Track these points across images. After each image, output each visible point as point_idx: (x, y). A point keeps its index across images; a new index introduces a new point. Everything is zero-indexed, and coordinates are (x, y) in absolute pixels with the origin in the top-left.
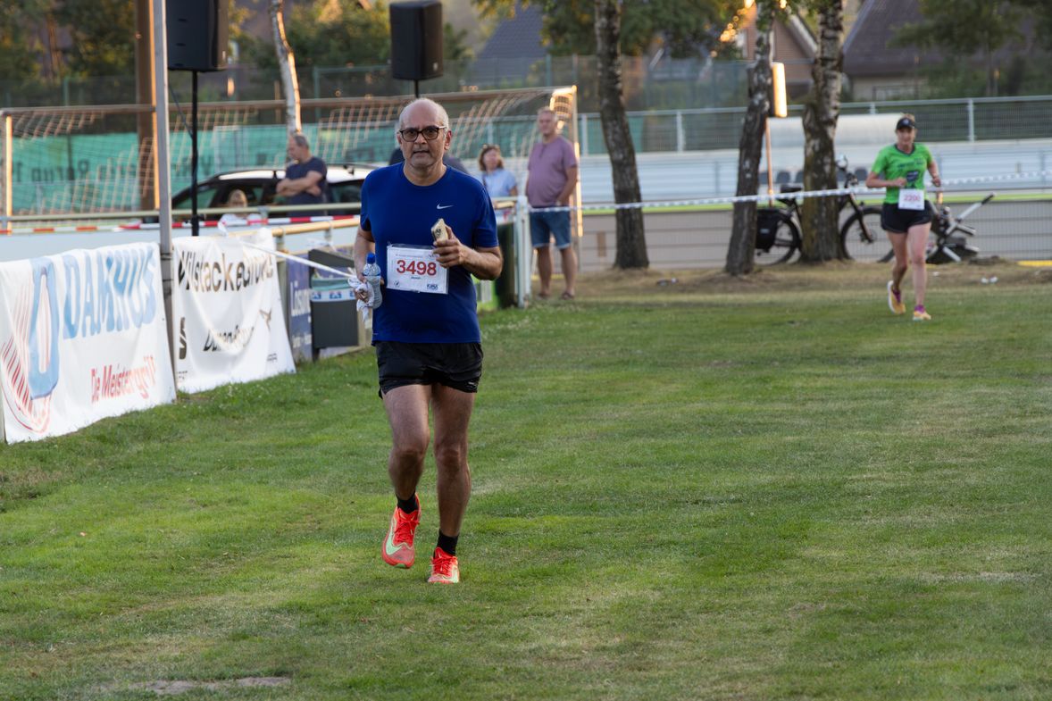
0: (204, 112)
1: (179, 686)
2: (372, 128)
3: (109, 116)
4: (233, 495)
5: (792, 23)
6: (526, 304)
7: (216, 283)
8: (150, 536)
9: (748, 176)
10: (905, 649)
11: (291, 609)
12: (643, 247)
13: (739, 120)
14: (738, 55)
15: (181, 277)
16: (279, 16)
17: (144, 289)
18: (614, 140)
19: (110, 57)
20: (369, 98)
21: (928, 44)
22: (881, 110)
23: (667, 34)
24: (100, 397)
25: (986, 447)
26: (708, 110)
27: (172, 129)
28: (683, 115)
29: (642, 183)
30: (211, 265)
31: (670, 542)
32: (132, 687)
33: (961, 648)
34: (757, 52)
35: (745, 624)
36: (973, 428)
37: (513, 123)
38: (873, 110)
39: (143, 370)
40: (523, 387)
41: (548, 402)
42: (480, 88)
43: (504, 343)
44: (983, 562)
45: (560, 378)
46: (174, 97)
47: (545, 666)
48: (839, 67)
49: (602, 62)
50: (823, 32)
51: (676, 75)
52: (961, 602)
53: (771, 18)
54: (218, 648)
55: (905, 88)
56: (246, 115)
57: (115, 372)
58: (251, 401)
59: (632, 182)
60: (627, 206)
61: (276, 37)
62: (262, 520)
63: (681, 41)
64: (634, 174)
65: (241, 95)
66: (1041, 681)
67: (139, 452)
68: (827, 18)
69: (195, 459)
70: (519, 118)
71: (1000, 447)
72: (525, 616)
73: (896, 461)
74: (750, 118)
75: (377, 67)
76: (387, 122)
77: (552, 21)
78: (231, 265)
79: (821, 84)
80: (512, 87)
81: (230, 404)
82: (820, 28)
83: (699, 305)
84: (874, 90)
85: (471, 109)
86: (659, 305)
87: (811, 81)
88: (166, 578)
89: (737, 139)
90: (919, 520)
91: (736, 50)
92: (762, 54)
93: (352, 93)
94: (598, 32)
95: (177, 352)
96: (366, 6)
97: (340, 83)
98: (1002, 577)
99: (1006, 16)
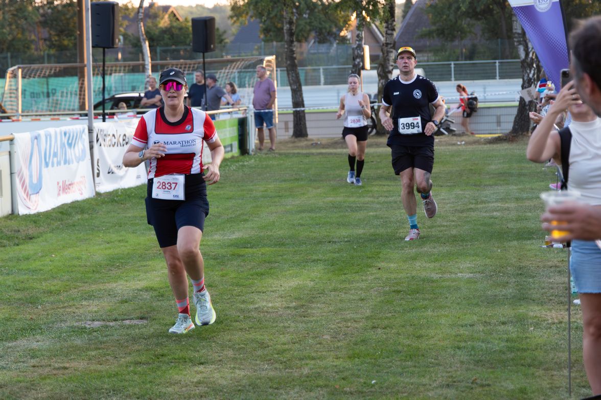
0: (108, 67)
1: (97, 324)
3: (65, 69)
4: (121, 238)
5: (372, 28)
7: (113, 143)
8: (84, 257)
10: (424, 308)
11: (147, 289)
12: (305, 128)
13: (348, 71)
14: (348, 42)
15: (97, 141)
16: (142, 24)
17: (80, 146)
18: (292, 80)
19: (66, 42)
20: (182, 61)
21: (433, 37)
23: (316, 32)
24: (61, 194)
25: (460, 218)
26: (334, 67)
27: (94, 74)
28: (323, 69)
30: (111, 135)
31: (318, 260)
32: (76, 324)
33: (449, 308)
34: (357, 40)
35: (351, 296)
36: (454, 209)
37: (247, 72)
39: (80, 182)
40: (251, 190)
41: (263, 197)
42: (232, 57)
43: (243, 171)
44: (459, 269)
45: (268, 186)
46: (95, 60)
47: (262, 315)
48: (394, 47)
49: (287, 45)
50: (386, 31)
51: (320, 51)
52: (449, 287)
53: (363, 25)
54: (114, 307)
56: (127, 68)
57: (67, 183)
58: (129, 196)
59: (300, 99)
60: (298, 109)
61: (140, 34)
62: (134, 250)
63: (322, 36)
64: (301, 95)
65: (124, 59)
66: (485, 322)
67: (79, 219)
68: (388, 25)
69: (104, 222)
70: (249, 70)
71: (466, 217)
72: (253, 293)
74: (354, 70)
75: (186, 47)
76: (190, 72)
77: (264, 26)
78: (120, 135)
79: (386, 55)
80: (246, 56)
81: (119, 198)
82: (385, 30)
83: (331, 154)
85: (227, 66)
86: (313, 154)
87: (381, 54)
88: (91, 275)
90: (430, 250)
91: (347, 40)
92: (359, 41)
93: (174, 59)
94: (285, 31)
95: (96, 174)
96: (181, 19)
97: (169, 54)
98: (467, 276)
99: (468, 25)
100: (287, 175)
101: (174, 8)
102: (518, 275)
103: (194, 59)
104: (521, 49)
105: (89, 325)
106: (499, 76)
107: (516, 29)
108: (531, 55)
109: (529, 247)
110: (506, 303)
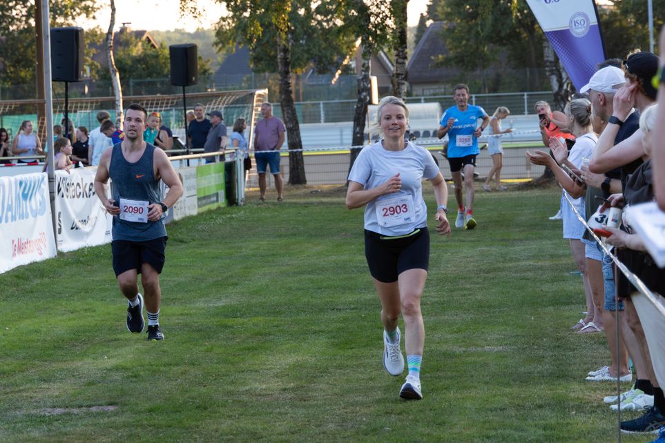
0: (72, 103)
1: (58, 411)
2: (160, 111)
4: (87, 307)
5: (381, 55)
6: (242, 203)
7: (78, 194)
8: (43, 329)
9: (358, 135)
10: (446, 389)
11: (117, 369)
12: (303, 173)
13: (353, 106)
14: (352, 72)
15: (59, 191)
16: (111, 52)
17: (38, 197)
18: (287, 117)
20: (158, 95)
21: (451, 65)
22: (427, 101)
23: (315, 61)
24: (17, 255)
25: (485, 279)
26: (336, 101)
27: (55, 112)
28: (324, 104)
29: (302, 139)
30: (75, 184)
31: (320, 331)
32: (33, 412)
33: (475, 387)
34: (363, 71)
35: (360, 375)
36: (478, 268)
37: (235, 107)
38: (423, 101)
39: (39, 240)
40: (240, 248)
41: (254, 256)
42: (217, 90)
43: (231, 224)
44: (486, 341)
45: (260, 243)
46: (55, 96)
47: (254, 398)
48: (406, 78)
49: (281, 76)
50: (397, 60)
51: (320, 83)
52: (475, 363)
53: (370, 53)
54: (79, 390)
55: (439, 89)
56: (94, 104)
57: (23, 241)
58: (97, 256)
59: (297, 139)
60: (295, 150)
61: (110, 64)
62: (103, 320)
63: (322, 65)
64: (298, 135)
65: (91, 94)
66: (518, 405)
67: (37, 284)
68: (399, 53)
69: (67, 288)
70: (238, 105)
71: (493, 278)
72: (243, 372)
73: (438, 287)
74: (359, 105)
75: (163, 79)
76: (169, 108)
77: (254, 54)
78: (86, 184)
79: (396, 87)
80: (234, 89)
81: (85, 258)
82: (396, 58)
83: (332, 204)
84: (423, 90)
85: (212, 101)
86: (312, 204)
87: (391, 86)
88: (52, 352)
89: (352, 116)
90: (451, 318)
91: (351, 69)
92: (365, 71)
93: (150, 93)
94: (279, 60)
95: (57, 231)
96: (157, 47)
97: (143, 87)
98: (496, 350)
99: (492, 51)
100: (283, 230)
101: (149, 33)
102: (555, 347)
103: (173, 93)
104: (554, 79)
105: (47, 412)
106: (528, 111)
107: (547, 57)
108: (565, 87)
109: (567, 314)
110: (543, 382)
